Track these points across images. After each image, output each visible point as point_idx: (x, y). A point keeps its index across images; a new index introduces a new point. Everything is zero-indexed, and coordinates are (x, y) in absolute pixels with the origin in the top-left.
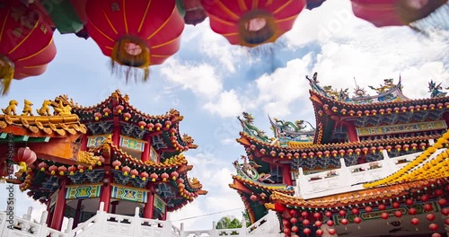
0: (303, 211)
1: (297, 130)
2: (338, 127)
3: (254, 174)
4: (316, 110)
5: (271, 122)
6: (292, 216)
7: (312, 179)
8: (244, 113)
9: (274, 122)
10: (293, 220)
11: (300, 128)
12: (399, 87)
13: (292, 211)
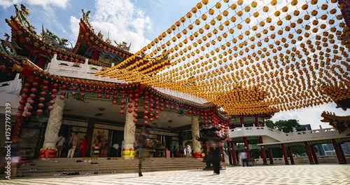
0: (46, 79)
1: (61, 44)
2: (89, 51)
3: (12, 51)
4: (80, 34)
5: (43, 30)
6: (35, 81)
7: (62, 64)
8: (22, 5)
9: (46, 31)
10: (35, 83)
11: (63, 43)
12: (128, 48)
13: (37, 78)
